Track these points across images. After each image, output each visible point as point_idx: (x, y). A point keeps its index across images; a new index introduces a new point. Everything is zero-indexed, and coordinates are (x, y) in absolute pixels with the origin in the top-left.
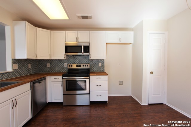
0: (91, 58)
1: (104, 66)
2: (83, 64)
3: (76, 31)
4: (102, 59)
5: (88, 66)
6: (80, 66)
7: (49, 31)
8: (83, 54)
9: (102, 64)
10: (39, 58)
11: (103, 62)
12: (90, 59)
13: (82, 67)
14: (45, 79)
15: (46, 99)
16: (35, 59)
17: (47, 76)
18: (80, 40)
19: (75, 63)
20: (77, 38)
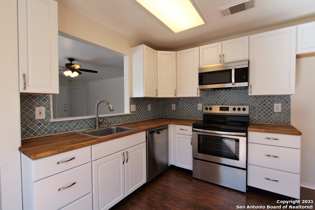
0: (254, 94)
1: (289, 111)
2: (233, 107)
3: (219, 44)
4: (285, 96)
5: (244, 109)
6: (227, 109)
7: (173, 53)
8: (234, 86)
9: (282, 107)
10: (160, 96)
11: (287, 102)
12: (249, 94)
13: (231, 112)
14: (167, 128)
15: (167, 158)
16: (155, 97)
17: (170, 123)
18: (228, 59)
19: (217, 103)
20: (222, 56)
